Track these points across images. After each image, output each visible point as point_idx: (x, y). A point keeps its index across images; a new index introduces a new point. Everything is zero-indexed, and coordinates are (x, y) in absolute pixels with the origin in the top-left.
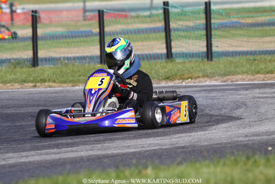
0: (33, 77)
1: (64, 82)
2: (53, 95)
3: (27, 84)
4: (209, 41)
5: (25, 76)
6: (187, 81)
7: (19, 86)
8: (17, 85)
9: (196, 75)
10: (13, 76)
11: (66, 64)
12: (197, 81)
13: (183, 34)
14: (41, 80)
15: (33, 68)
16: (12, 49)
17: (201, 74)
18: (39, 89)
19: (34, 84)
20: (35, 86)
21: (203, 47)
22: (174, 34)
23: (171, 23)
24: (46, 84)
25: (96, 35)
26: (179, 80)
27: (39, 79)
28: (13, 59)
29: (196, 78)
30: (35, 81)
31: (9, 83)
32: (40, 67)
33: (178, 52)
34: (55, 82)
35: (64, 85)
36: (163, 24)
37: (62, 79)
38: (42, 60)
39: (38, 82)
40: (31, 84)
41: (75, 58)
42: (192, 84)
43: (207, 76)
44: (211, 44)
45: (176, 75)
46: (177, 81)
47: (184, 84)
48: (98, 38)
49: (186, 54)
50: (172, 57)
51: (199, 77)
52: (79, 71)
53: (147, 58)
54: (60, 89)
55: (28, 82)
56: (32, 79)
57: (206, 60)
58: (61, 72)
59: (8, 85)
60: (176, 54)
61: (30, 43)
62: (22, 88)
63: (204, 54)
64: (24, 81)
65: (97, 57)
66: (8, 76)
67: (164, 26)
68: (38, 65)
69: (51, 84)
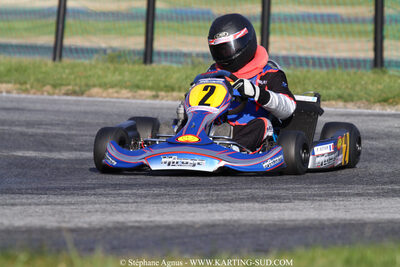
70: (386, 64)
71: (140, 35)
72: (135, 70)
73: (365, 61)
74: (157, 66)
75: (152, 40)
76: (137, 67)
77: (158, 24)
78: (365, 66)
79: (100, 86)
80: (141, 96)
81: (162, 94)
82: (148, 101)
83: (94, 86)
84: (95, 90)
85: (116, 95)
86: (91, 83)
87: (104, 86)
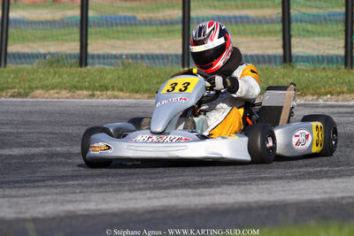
0: (89, 82)
3: (80, 92)
4: (349, 40)
5: (77, 79)
6: (325, 98)
7: (68, 95)
8: (64, 93)
9: (338, 89)
10: (57, 80)
12: (340, 98)
13: (309, 27)
14: (101, 86)
16: (44, 38)
17: (345, 89)
18: (99, 100)
19: (90, 92)
20: (92, 96)
21: (339, 48)
22: (296, 27)
23: (292, 11)
24: (109, 93)
25: (177, 23)
26: (313, 95)
27: (97, 84)
28: (49, 53)
29: (339, 93)
30: (92, 88)
31: (53, 89)
33: (301, 54)
34: (122, 90)
35: (137, 96)
36: (280, 10)
37: (132, 87)
39: (97, 90)
40: (85, 92)
42: (333, 103)
44: (352, 44)
45: (307, 87)
46: (310, 97)
47: (321, 102)
48: (180, 27)
49: (313, 58)
50: (290, 61)
51: (343, 93)
52: (158, 76)
54: (133, 101)
55: (82, 89)
56: (87, 84)
57: (343, 67)
58: (130, 76)
59: (51, 92)
60: (297, 57)
61: (77, 31)
62: (73, 97)
63: (340, 59)
64: (76, 88)
66: (50, 79)
67: (281, 15)
69: (116, 93)
70: (294, 60)
71: (75, 41)
72: (72, 73)
73: (275, 57)
74: (92, 68)
75: (87, 45)
76: (74, 70)
77: (91, 30)
78: (275, 62)
79: (42, 88)
80: (79, 95)
81: (98, 93)
82: (85, 100)
83: (37, 88)
84: (38, 92)
85: (56, 95)
86: (34, 86)
87: (46, 88)
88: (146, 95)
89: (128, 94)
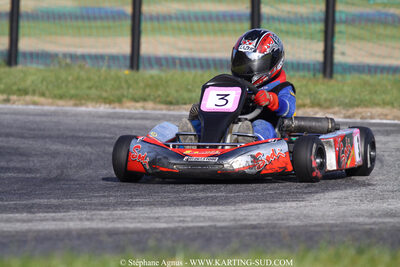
0: (5, 84)
1: (61, 97)
2: (38, 119)
4: (329, 43)
9: (300, 102)
11: (67, 65)
13: (283, 26)
14: (19, 90)
15: (7, 69)
17: (308, 101)
18: (15, 106)
19: (5, 97)
20: (7, 101)
21: (316, 52)
24: (28, 98)
27: (15, 88)
29: (299, 107)
30: (8, 91)
32: (20, 67)
34: (43, 95)
35: (61, 102)
37: (57, 92)
38: (24, 54)
39: (14, 94)
41: (83, 57)
43: (320, 105)
44: (332, 48)
52: (89, 79)
53: (215, 65)
54: (53, 108)
56: (2, 86)
57: (320, 76)
58: (57, 78)
63: (318, 67)
65: (124, 57)
67: (249, 11)
68: (16, 63)
69: (36, 98)
88: (72, 102)
89: (50, 101)
